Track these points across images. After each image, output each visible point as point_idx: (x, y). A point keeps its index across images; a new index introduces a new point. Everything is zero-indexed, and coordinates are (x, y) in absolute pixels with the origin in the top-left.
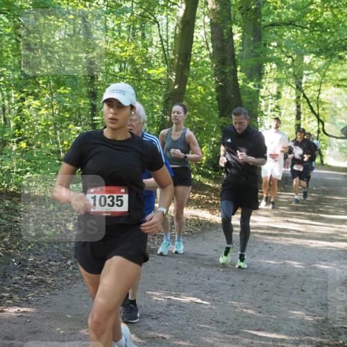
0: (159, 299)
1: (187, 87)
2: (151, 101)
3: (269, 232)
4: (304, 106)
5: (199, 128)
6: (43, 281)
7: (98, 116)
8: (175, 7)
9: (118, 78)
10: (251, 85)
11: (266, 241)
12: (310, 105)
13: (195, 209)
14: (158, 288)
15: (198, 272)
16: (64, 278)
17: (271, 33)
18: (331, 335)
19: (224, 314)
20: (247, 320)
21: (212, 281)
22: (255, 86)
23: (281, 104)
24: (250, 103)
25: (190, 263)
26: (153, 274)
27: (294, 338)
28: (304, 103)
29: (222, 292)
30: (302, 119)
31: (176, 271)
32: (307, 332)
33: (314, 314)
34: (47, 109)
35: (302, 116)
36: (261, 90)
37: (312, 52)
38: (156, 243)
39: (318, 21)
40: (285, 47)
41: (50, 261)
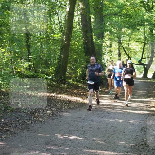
0: (61, 137)
1: (71, 42)
2: (55, 48)
3: (108, 107)
4: (122, 51)
5: (76, 61)
6: (8, 130)
7: (31, 56)
8: (65, 7)
9: (39, 39)
10: (99, 41)
11: (107, 111)
12: (124, 50)
13: (75, 97)
14: (60, 133)
15: (78, 125)
16: (18, 129)
17: (107, 19)
18: (137, 152)
19: (90, 144)
20: (100, 146)
21: (84, 129)
22: (100, 42)
23: (112, 50)
24: (99, 49)
25: (74, 121)
26: (58, 126)
27: (121, 154)
28: (122, 49)
29: (89, 134)
30: (121, 56)
31: (68, 125)
32: (127, 151)
33: (130, 143)
34: (8, 52)
35: (121, 55)
36: (103, 44)
37: (125, 27)
38: (58, 112)
39: (128, 13)
40: (114, 24)
41: (11, 121)
